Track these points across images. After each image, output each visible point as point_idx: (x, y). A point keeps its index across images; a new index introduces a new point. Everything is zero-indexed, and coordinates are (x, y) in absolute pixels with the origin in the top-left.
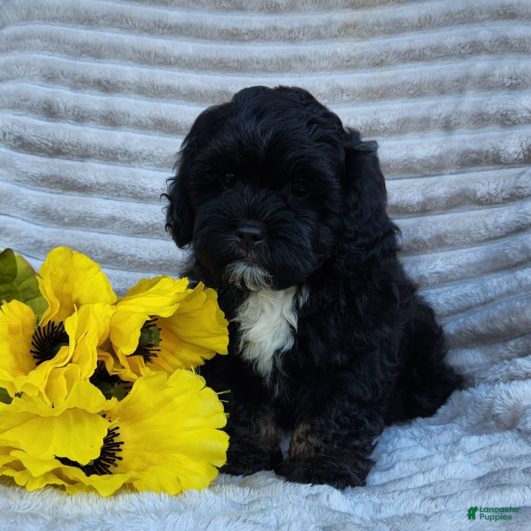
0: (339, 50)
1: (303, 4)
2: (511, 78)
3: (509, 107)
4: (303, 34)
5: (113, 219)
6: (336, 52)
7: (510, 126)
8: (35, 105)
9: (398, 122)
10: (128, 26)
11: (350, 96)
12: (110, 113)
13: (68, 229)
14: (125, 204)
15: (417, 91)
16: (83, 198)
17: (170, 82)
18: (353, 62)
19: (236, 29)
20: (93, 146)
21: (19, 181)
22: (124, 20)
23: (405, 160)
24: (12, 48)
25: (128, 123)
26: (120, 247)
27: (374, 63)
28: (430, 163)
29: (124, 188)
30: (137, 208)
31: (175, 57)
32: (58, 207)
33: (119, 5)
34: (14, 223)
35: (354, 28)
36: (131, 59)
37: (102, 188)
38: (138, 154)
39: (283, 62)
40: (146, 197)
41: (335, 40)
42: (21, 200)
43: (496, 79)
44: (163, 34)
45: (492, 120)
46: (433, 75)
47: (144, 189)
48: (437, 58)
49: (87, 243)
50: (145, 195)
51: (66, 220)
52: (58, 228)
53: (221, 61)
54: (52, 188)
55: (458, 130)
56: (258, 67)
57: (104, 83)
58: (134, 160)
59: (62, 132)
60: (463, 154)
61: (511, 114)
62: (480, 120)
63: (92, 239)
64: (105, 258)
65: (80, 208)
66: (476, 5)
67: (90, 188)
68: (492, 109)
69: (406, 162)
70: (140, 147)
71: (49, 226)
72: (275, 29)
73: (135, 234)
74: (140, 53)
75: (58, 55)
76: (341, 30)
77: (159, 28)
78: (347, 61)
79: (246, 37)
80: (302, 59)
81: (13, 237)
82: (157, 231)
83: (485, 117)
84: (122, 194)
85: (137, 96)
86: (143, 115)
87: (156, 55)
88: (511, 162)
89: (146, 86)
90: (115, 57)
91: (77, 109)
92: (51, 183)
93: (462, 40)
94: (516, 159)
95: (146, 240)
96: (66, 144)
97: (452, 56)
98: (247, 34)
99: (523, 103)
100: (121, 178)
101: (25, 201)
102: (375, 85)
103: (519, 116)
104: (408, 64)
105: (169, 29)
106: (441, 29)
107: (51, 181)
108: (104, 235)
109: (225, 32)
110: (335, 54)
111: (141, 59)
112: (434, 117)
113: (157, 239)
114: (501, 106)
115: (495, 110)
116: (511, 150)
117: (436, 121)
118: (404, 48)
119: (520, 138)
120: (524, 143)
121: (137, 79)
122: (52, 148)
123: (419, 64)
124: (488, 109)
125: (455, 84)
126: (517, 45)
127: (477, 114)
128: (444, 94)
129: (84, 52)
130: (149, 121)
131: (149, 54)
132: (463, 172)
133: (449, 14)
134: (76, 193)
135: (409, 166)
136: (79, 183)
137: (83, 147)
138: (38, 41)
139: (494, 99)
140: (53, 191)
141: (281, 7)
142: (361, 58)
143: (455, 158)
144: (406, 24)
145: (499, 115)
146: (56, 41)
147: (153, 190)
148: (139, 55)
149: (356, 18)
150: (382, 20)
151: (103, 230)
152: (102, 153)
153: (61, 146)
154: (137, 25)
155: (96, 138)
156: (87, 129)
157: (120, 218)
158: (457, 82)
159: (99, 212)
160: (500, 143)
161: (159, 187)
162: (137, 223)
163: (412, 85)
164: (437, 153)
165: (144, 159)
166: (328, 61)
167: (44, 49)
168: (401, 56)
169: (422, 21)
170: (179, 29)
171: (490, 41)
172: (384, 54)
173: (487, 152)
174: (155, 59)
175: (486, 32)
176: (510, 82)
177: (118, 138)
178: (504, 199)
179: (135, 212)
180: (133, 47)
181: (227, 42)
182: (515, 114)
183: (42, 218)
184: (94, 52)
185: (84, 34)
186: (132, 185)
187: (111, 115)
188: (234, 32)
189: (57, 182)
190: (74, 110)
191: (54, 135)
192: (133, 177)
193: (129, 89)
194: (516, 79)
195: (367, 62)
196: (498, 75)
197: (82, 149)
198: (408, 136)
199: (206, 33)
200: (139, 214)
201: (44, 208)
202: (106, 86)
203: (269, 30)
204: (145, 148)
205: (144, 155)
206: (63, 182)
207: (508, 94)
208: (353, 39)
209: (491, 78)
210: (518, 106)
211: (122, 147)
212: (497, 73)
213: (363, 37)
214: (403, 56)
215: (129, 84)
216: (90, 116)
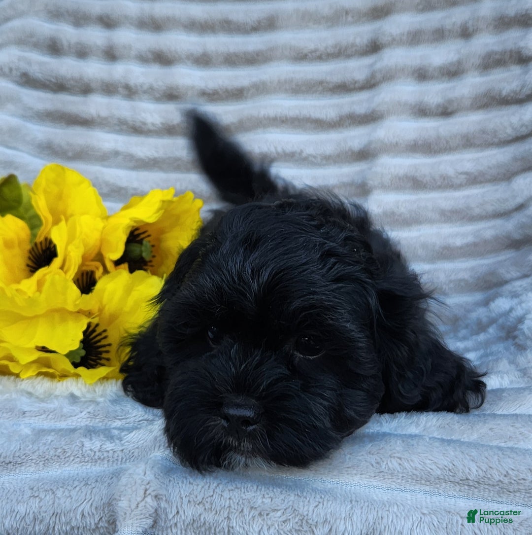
5: (117, 153)
8: (41, 42)
9: (408, 34)
11: (355, 18)
12: (111, 47)
17: (170, 13)
20: (95, 80)
21: (26, 117)
25: (129, 56)
26: (123, 181)
30: (137, 142)
32: (62, 141)
37: (104, 122)
38: (138, 87)
42: (28, 135)
50: (145, 129)
51: (70, 154)
54: (56, 123)
57: (105, 18)
58: (134, 94)
59: (65, 67)
64: (109, 192)
65: (82, 142)
67: (91, 122)
70: (141, 80)
73: (136, 168)
83: (507, 20)
85: (139, 31)
86: (143, 48)
92: (56, 119)
96: (69, 80)
100: (124, 113)
101: (32, 136)
107: (55, 116)
112: (448, 27)
127: (497, 18)
130: (149, 55)
134: (79, 127)
136: (81, 117)
137: (85, 83)
140: (57, 126)
152: (104, 87)
153: (64, 81)
155: (99, 73)
156: (89, 64)
165: (144, 92)
183: (47, 153)
187: (111, 50)
189: (61, 117)
190: (77, 47)
191: (58, 71)
201: (49, 143)
202: (107, 22)
205: (144, 89)
206: (67, 116)
211: (123, 81)
215: (131, 18)
216: (91, 51)
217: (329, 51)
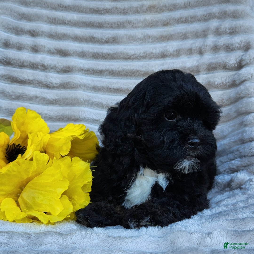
0: (147, 18)
2: (230, 29)
3: (229, 42)
4: (130, 11)
5: (36, 97)
7: (230, 51)
9: (176, 51)
10: (45, 6)
11: (153, 40)
12: (35, 46)
13: (14, 101)
14: (42, 90)
15: (184, 37)
16: (21, 87)
17: (65, 32)
18: (154, 24)
19: (98, 8)
20: (26, 61)
22: (43, 3)
25: (44, 51)
27: (164, 24)
28: (193, 69)
29: (41, 83)
31: (68, 21)
32: (9, 90)
35: (154, 8)
36: (46, 21)
37: (31, 82)
38: (49, 66)
39: (121, 24)
41: (145, 13)
43: (222, 30)
44: (62, 10)
45: (221, 48)
46: (192, 29)
47: (51, 83)
48: (193, 21)
50: (52, 86)
51: (13, 97)
52: (9, 101)
53: (90, 22)
54: (6, 81)
55: (205, 54)
56: (108, 26)
57: (32, 32)
58: (47, 69)
59: (11, 54)
60: (209, 65)
61: (230, 46)
62: (216, 49)
65: (20, 91)
67: (25, 82)
68: (222, 43)
70: (50, 62)
72: (116, 8)
73: (47, 104)
74: (51, 19)
76: (148, 9)
77: (60, 7)
78: (151, 23)
79: (103, 12)
80: (130, 22)
82: (58, 103)
83: (218, 47)
84: (41, 85)
85: (49, 39)
86: (52, 47)
87: (58, 20)
88: (231, 68)
89: (53, 34)
90: (38, 21)
91: (18, 44)
92: (6, 79)
93: (205, 13)
94: (233, 67)
97: (200, 21)
98: (103, 11)
99: (236, 40)
100: (41, 78)
102: (165, 34)
103: (234, 46)
104: (180, 25)
105: (65, 8)
106: (195, 8)
107: (6, 77)
108: (32, 105)
109: (92, 9)
110: (145, 20)
111: (51, 22)
112: (194, 48)
113: (57, 106)
114: (226, 42)
116: (231, 62)
117: (195, 50)
118: (178, 17)
119: (235, 57)
120: (237, 59)
121: (49, 31)
122: (6, 61)
123: (185, 24)
124: (219, 43)
125: (203, 33)
127: (214, 46)
128: (198, 38)
129: (23, 18)
130: (55, 51)
131: (55, 19)
132: (208, 74)
134: (18, 84)
136: (19, 79)
139: (222, 39)
142: (158, 22)
143: (205, 66)
144: (178, 6)
145: (225, 46)
146: (10, 10)
147: (56, 84)
149: (154, 3)
150: (167, 4)
151: (31, 102)
152: (31, 65)
153: (10, 60)
154: (49, 6)
155: (28, 58)
156: (23, 53)
157: (39, 97)
159: (29, 94)
160: (226, 59)
161: (58, 82)
162: (47, 99)
163: (182, 34)
164: (197, 64)
165: (52, 68)
166: (142, 23)
167: (3, 13)
168: (176, 20)
169: (186, 4)
170: (70, 8)
171: (218, 13)
172: (169, 20)
173: (220, 63)
174: (58, 22)
175: (216, 9)
176: (229, 31)
177: (39, 58)
178: (229, 86)
179: (47, 93)
180: (47, 16)
181: (93, 14)
182: (232, 46)
183: (2, 95)
184: (29, 18)
185: (24, 9)
186: (46, 81)
188: (97, 9)
189: (9, 78)
190: (17, 44)
192: (46, 77)
193: (45, 35)
194: (232, 30)
195: (161, 24)
196: (223, 28)
197: (21, 62)
198: (181, 57)
199: (83, 10)
200: (49, 95)
201: (3, 90)
202: (33, 34)
203: (114, 9)
204: (52, 63)
205: (52, 67)
206: (12, 78)
207: (228, 37)
208: (154, 13)
209: (220, 30)
210: (234, 42)
211: (41, 62)
212: (223, 27)
213: (158, 12)
214: (177, 20)
215: (45, 32)
216: (25, 47)
217: (141, 55)
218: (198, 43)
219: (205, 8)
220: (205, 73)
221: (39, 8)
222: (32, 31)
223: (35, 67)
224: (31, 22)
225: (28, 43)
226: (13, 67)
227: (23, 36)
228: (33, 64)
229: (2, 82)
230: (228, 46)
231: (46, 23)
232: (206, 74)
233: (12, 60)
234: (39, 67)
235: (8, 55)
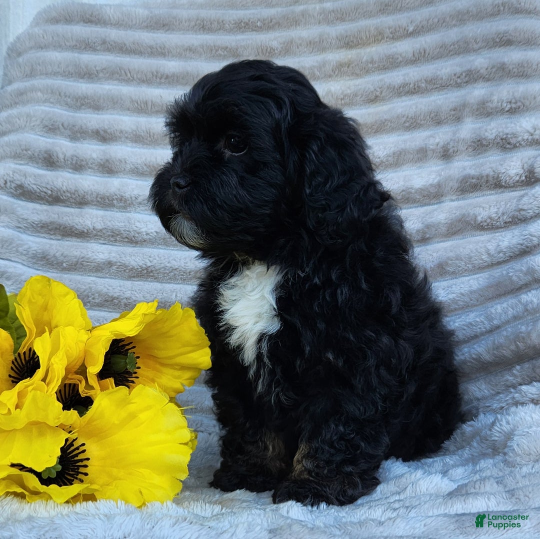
0: (333, 89)
1: (298, 48)
2: (510, 102)
3: (507, 131)
5: (110, 264)
6: (330, 91)
7: (511, 149)
8: (36, 155)
9: (394, 154)
10: (126, 78)
12: (107, 161)
13: (66, 274)
14: (121, 249)
15: (412, 123)
16: (81, 244)
18: (347, 100)
20: (90, 192)
21: (20, 228)
22: (123, 72)
23: (403, 191)
24: (16, 103)
25: (125, 170)
26: (116, 290)
27: (368, 100)
28: (429, 191)
29: (119, 234)
30: (132, 252)
32: (57, 252)
33: (118, 58)
34: (15, 267)
35: (348, 67)
36: (129, 110)
37: (99, 233)
38: (134, 199)
40: (141, 241)
41: (330, 79)
42: (22, 245)
43: (495, 105)
44: (160, 83)
45: (491, 145)
46: (429, 106)
47: (138, 233)
48: (432, 89)
49: (84, 287)
52: (57, 273)
54: (52, 234)
55: (457, 158)
57: (102, 133)
58: (130, 205)
59: (60, 180)
61: (512, 138)
62: (479, 146)
63: (89, 284)
64: (102, 302)
65: (77, 253)
66: (471, 35)
67: (87, 234)
68: (492, 134)
69: (404, 193)
71: (49, 271)
73: (130, 278)
74: (137, 103)
75: (59, 107)
76: (336, 69)
77: (156, 78)
78: (342, 99)
81: (14, 280)
82: (152, 274)
83: (484, 143)
84: (118, 239)
85: (134, 145)
86: (139, 162)
87: (153, 104)
88: (512, 185)
89: (142, 134)
90: (114, 108)
91: (75, 158)
92: (50, 230)
93: (458, 70)
94: (518, 182)
95: (141, 283)
96: (64, 192)
99: (524, 125)
100: (117, 224)
101: (26, 247)
103: (520, 139)
104: (404, 98)
105: (166, 79)
106: (436, 61)
107: (50, 228)
108: (102, 279)
111: (138, 109)
112: (431, 147)
113: (151, 281)
114: (501, 130)
115: (494, 135)
116: (512, 172)
117: (433, 151)
118: (399, 82)
119: (521, 160)
120: (525, 165)
121: (134, 128)
122: (50, 196)
123: (414, 97)
124: (487, 134)
125: (453, 113)
126: (515, 70)
127: (476, 140)
128: (441, 124)
129: (83, 105)
130: (145, 167)
131: (146, 103)
132: (463, 199)
133: (443, 46)
134: (74, 239)
135: (407, 196)
136: (77, 229)
137: (80, 194)
138: (39, 94)
139: (493, 124)
140: (52, 237)
141: (276, 51)
142: (356, 95)
143: (455, 184)
144: (400, 59)
145: (499, 139)
146: (58, 94)
147: (147, 234)
148: (136, 104)
149: (350, 56)
150: (376, 58)
151: (100, 274)
152: (100, 200)
153: (59, 193)
154: (135, 76)
155: (94, 185)
156: (84, 177)
157: (116, 262)
158: (454, 110)
159: (95, 257)
160: (500, 167)
161: (153, 231)
162: (131, 267)
163: (407, 118)
164: (436, 181)
165: (140, 203)
167: (45, 101)
168: (395, 89)
169: (416, 55)
170: (175, 78)
171: (487, 69)
172: (378, 89)
173: (487, 176)
174: (152, 108)
175: (483, 60)
176: (509, 106)
177: (114, 184)
178: (506, 223)
179: (130, 255)
180: (131, 98)
182: (515, 137)
183: (42, 263)
184: (94, 104)
185: (84, 87)
186: (127, 229)
187: (107, 163)
189: (56, 229)
190: (72, 159)
191: (53, 183)
192: (129, 222)
193: (127, 138)
194: (516, 103)
195: (361, 99)
196: (496, 100)
197: (79, 196)
198: (404, 167)
200: (133, 258)
201: (43, 253)
202: (103, 136)
204: (140, 194)
205: (139, 200)
206: (62, 228)
207: (508, 118)
208: (348, 78)
209: (489, 104)
210: (519, 129)
211: (117, 193)
212: (495, 98)
213: (357, 75)
214: (397, 90)
215: (126, 133)
216: (87, 164)
218: (440, 136)
219: (458, 60)
220: (454, 197)
221: (116, 82)
222: (103, 130)
223: (106, 204)
224: (100, 112)
225: (94, 156)
226: (64, 206)
227: (85, 142)
228: (103, 198)
229: (44, 237)
230: (505, 139)
231: (129, 112)
232: (458, 200)
233: (62, 192)
234: (115, 202)
235: (55, 183)
